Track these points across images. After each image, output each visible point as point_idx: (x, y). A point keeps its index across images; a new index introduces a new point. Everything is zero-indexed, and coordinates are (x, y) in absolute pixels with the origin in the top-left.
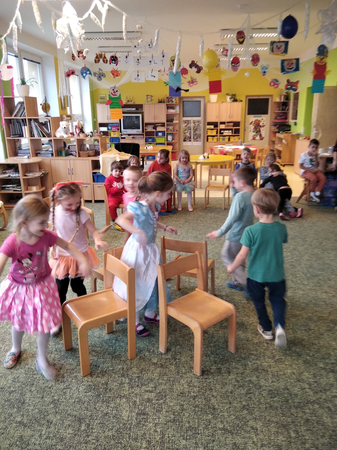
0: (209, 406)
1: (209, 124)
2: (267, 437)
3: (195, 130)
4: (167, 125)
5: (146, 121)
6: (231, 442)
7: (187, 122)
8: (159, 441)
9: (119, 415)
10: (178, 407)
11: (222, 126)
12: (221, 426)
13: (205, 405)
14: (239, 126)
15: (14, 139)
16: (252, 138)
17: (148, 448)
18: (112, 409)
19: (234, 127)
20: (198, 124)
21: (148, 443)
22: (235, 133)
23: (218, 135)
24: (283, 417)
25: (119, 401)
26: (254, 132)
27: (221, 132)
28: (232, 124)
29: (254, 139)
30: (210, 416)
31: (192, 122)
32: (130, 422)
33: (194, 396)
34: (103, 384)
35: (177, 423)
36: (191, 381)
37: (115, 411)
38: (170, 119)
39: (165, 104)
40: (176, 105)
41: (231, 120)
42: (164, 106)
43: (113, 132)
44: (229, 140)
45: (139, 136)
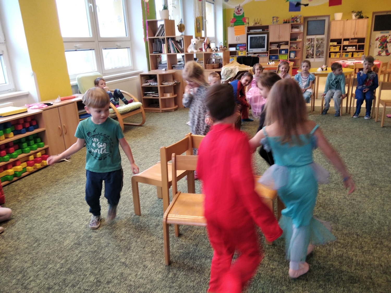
1: (332, 41)
3: (318, 47)
4: (291, 43)
5: (271, 40)
7: (311, 40)
11: (346, 43)
15: (156, 55)
16: (378, 54)
19: (358, 42)
20: (322, 41)
22: (359, 49)
23: (342, 51)
26: (379, 48)
27: (344, 49)
28: (356, 40)
29: (379, 54)
31: (315, 40)
38: (293, 38)
39: (290, 24)
40: (300, 24)
41: (356, 36)
42: (288, 26)
43: (241, 51)
44: (352, 56)
45: (263, 55)
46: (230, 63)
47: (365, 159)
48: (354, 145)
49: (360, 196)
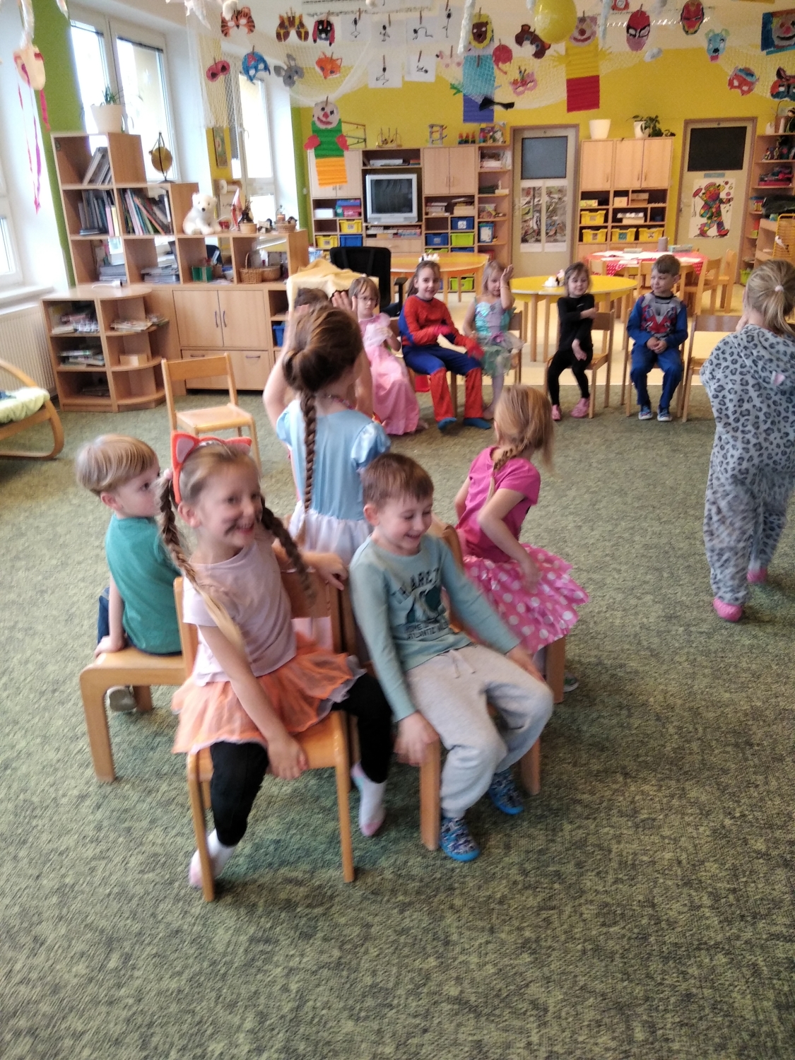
1: (587, 195)
2: (568, 1033)
3: (552, 213)
4: (480, 201)
5: (428, 191)
6: (470, 1038)
7: (532, 192)
11: (621, 202)
12: (454, 991)
14: (664, 201)
16: (698, 232)
19: (650, 201)
20: (560, 196)
22: (652, 219)
23: (610, 224)
24: (623, 980)
26: (702, 216)
27: (615, 217)
28: (646, 196)
29: (703, 233)
31: (544, 192)
38: (487, 186)
39: (477, 146)
40: (503, 148)
41: (645, 185)
42: (472, 152)
44: (636, 238)
46: (309, 266)
47: (655, 541)
48: (629, 501)
49: (637, 652)
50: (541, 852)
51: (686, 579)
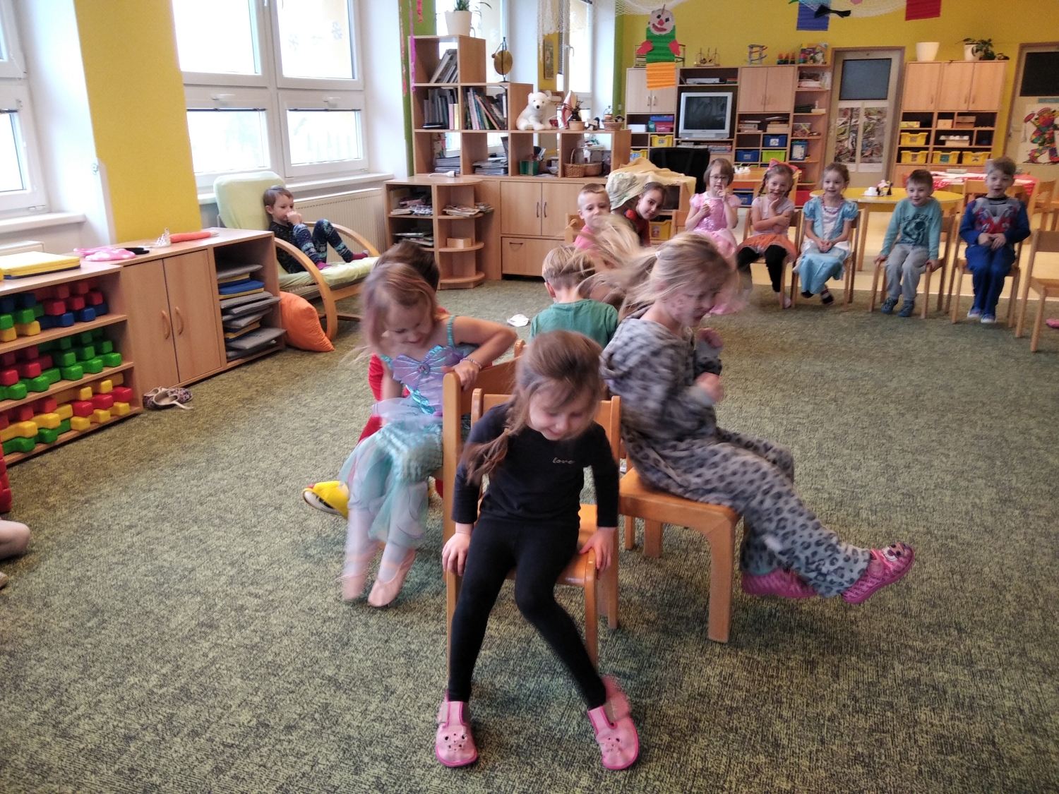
0: (763, 736)
1: (908, 117)
3: (869, 133)
4: (796, 119)
5: (742, 109)
7: (851, 113)
8: (622, 782)
9: (542, 708)
10: (686, 722)
11: (945, 125)
13: (754, 733)
14: (992, 125)
15: (431, 134)
16: (1028, 158)
17: (593, 790)
18: (528, 693)
19: (975, 126)
20: (879, 117)
21: (593, 779)
23: (931, 146)
25: (548, 681)
26: (1033, 142)
27: (939, 141)
28: (972, 119)
29: (1033, 160)
30: (762, 759)
31: (862, 113)
32: (563, 727)
33: (731, 708)
34: (520, 640)
35: (675, 755)
36: (731, 675)
37: (535, 699)
38: (803, 104)
39: (796, 66)
40: (823, 69)
41: (972, 108)
42: (791, 72)
43: (659, 135)
44: (960, 160)
45: (719, 147)
46: (630, 164)
47: (986, 432)
48: (956, 395)
49: (970, 528)
50: (870, 684)
51: (1020, 469)
